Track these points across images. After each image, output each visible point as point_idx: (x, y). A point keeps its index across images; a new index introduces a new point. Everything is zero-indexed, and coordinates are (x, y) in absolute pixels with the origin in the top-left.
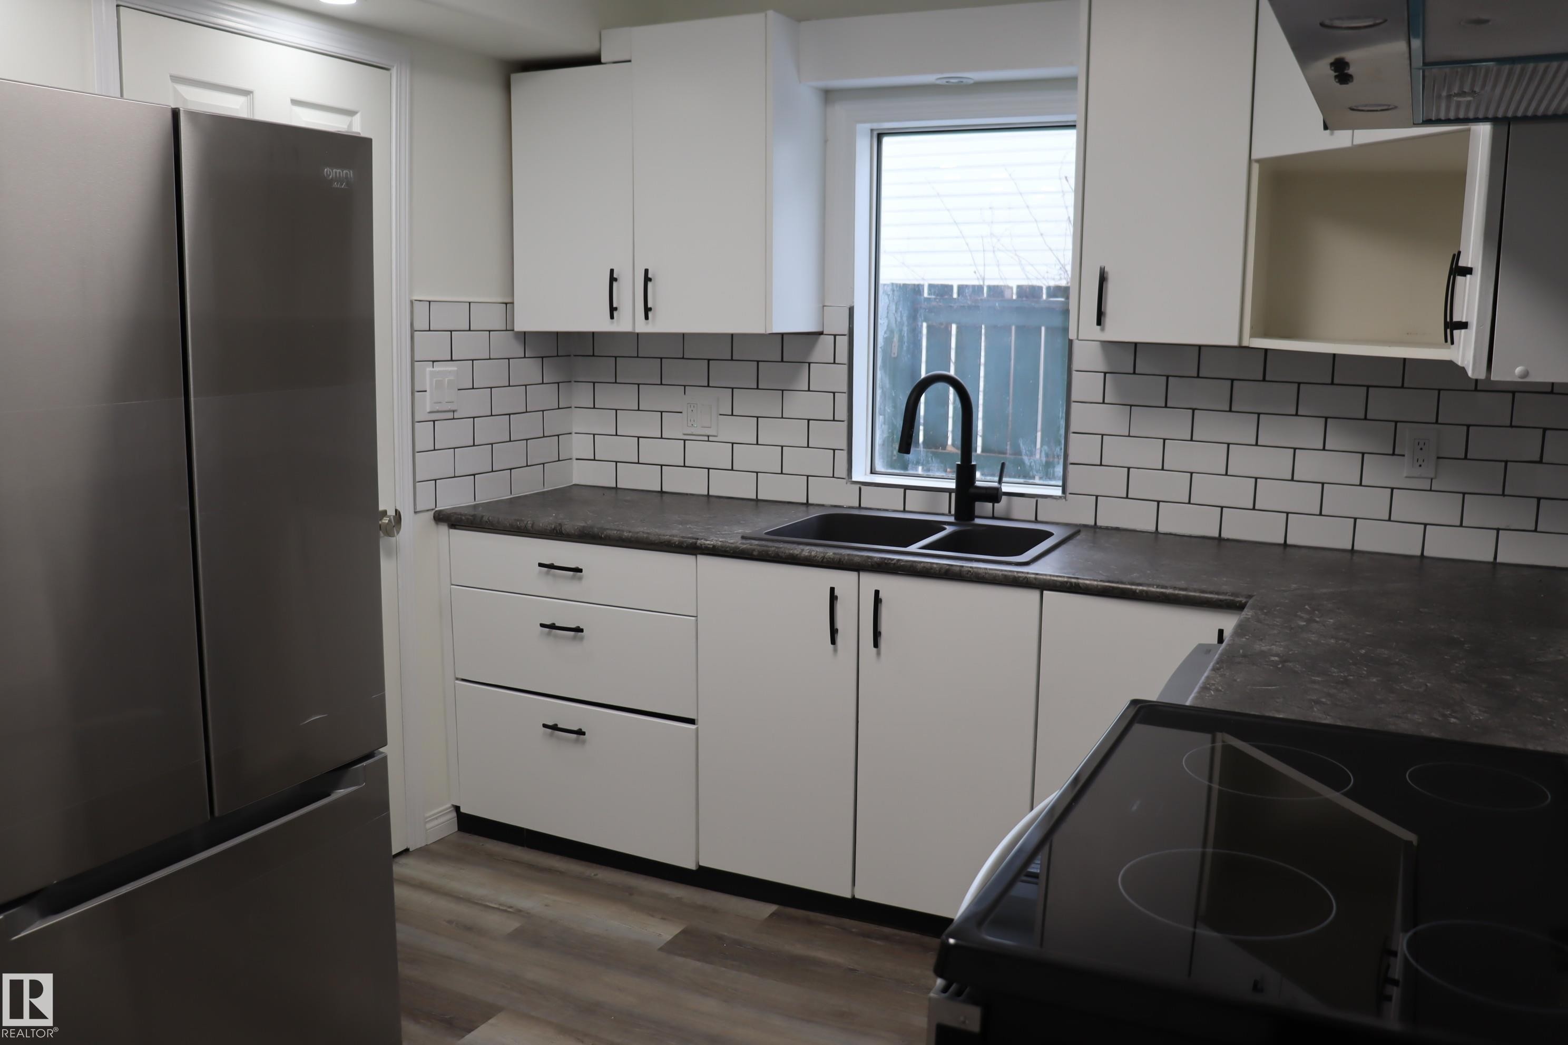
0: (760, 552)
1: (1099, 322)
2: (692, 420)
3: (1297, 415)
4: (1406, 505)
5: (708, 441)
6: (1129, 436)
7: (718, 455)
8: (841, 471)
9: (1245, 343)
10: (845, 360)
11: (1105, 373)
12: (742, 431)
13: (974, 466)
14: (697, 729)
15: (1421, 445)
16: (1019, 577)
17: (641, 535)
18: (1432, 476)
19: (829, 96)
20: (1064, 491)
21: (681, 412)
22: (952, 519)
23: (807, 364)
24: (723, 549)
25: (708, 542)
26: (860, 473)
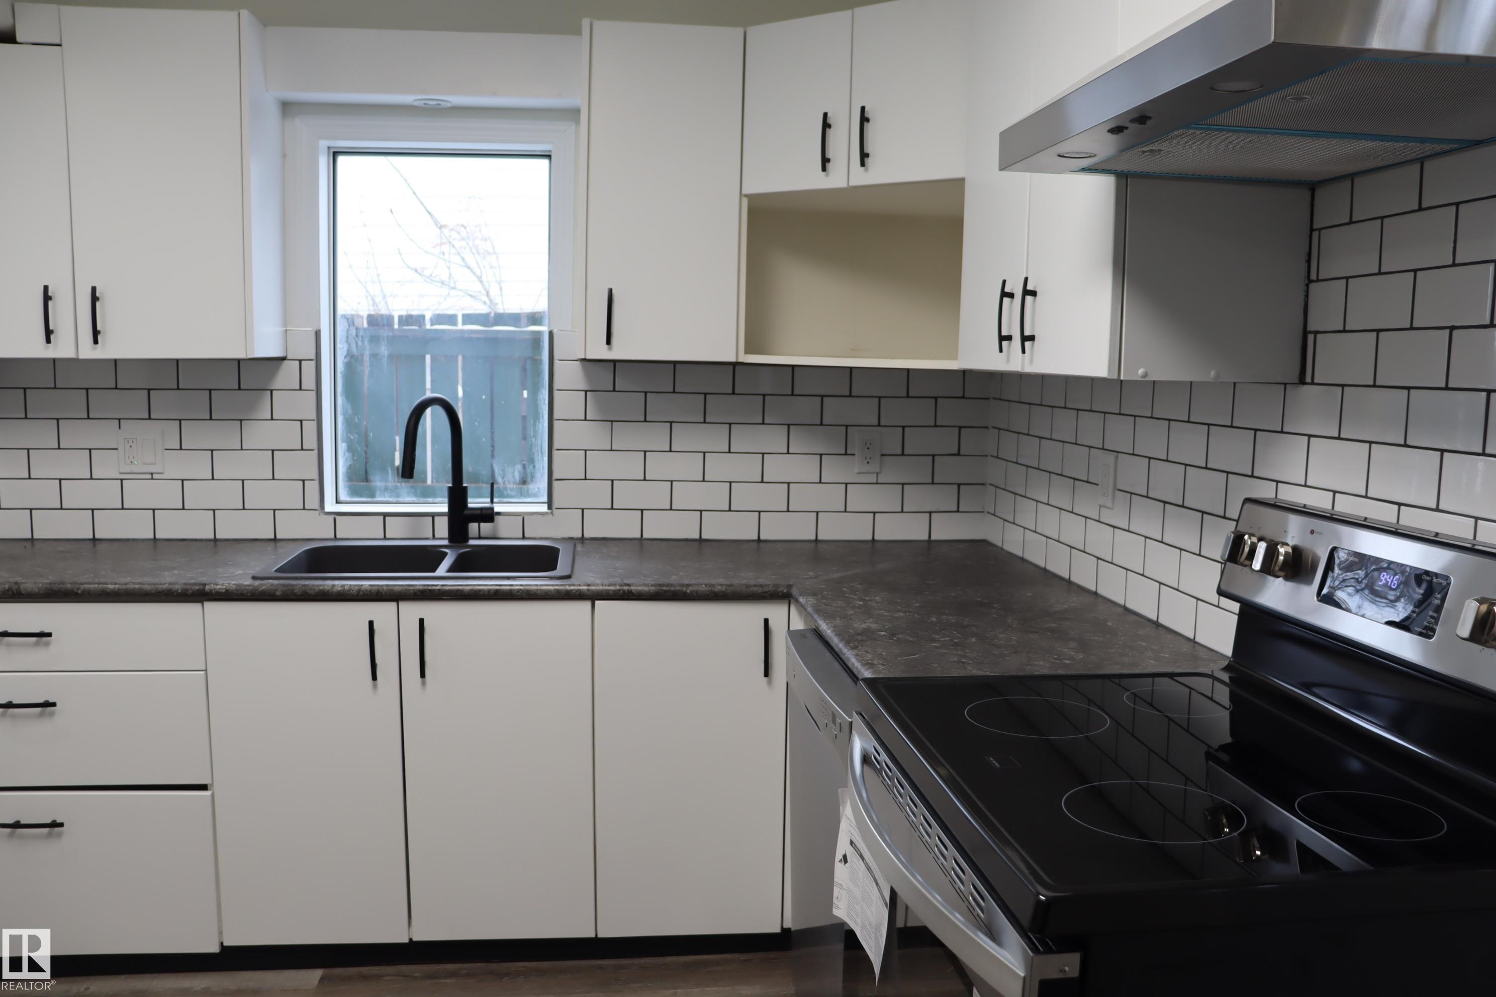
0: (283, 592)
1: (609, 342)
2: (131, 457)
3: (763, 423)
4: (860, 498)
5: (152, 479)
6: (611, 450)
7: (168, 494)
8: (312, 501)
9: (740, 360)
10: (313, 386)
11: (586, 392)
12: (198, 466)
13: (466, 488)
14: (213, 796)
15: (868, 445)
16: (572, 590)
17: (131, 586)
18: (878, 471)
19: (287, 108)
20: (550, 507)
21: (116, 449)
22: (446, 542)
23: (269, 392)
24: (239, 592)
25: (218, 587)
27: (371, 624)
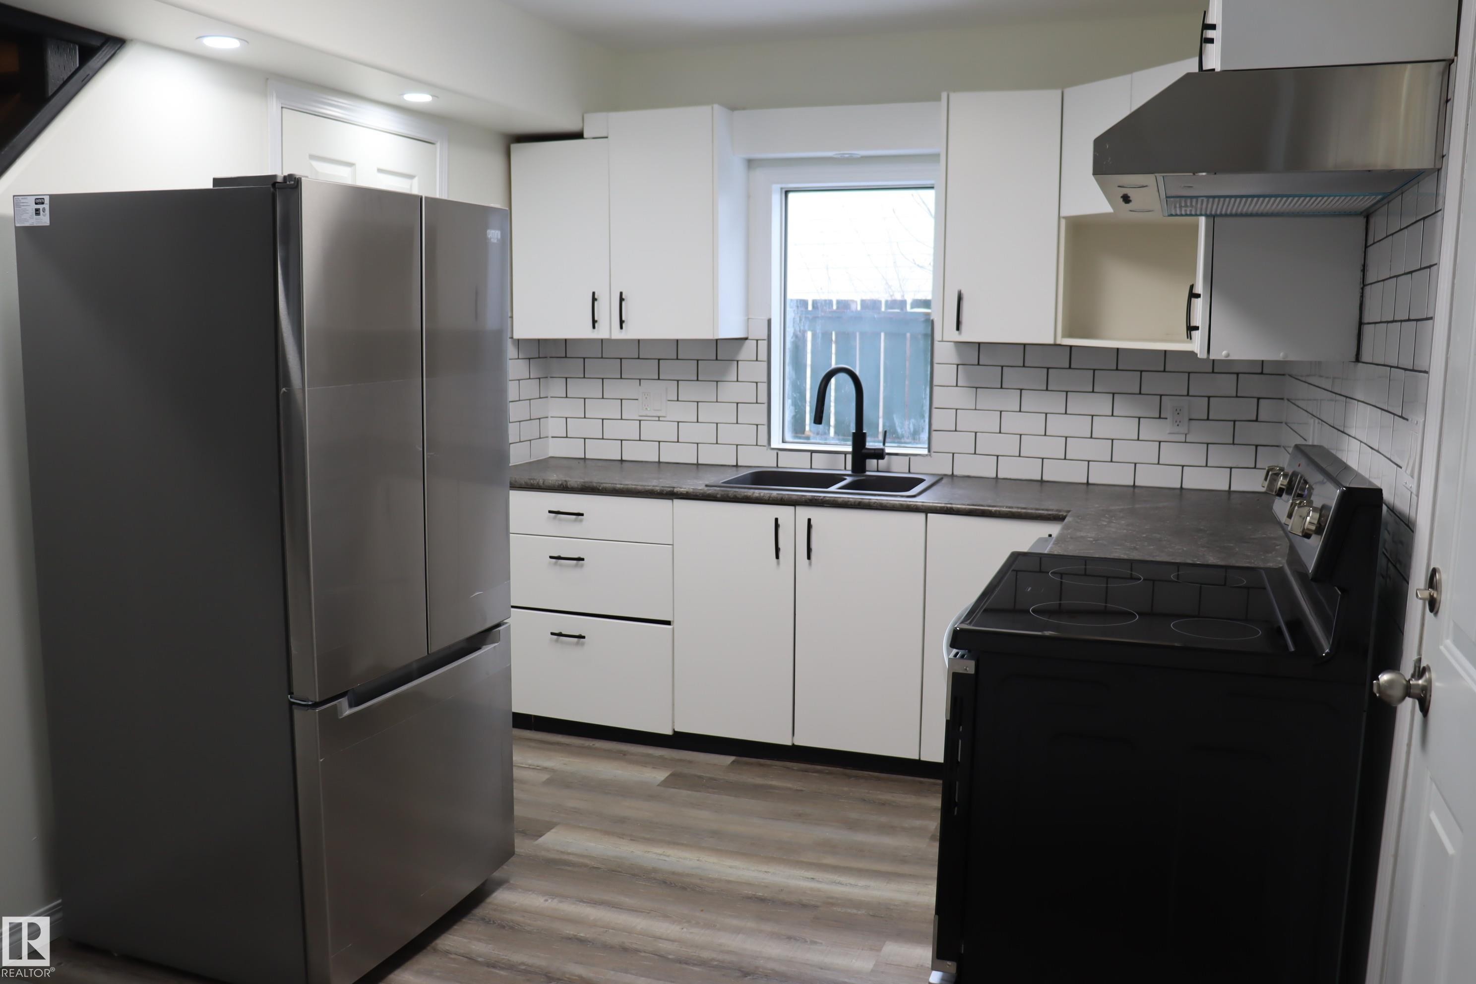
0: (722, 495)
1: (958, 328)
2: (646, 405)
3: (1093, 392)
4: (1171, 454)
5: (659, 420)
6: (976, 409)
7: (666, 431)
8: (763, 440)
9: (1058, 342)
10: (765, 358)
11: (958, 365)
12: (686, 412)
13: (865, 433)
14: (673, 629)
15: (1178, 411)
16: (911, 505)
17: (630, 486)
18: (1186, 432)
19: (751, 163)
20: (929, 451)
21: (637, 399)
22: (850, 473)
23: (736, 362)
24: (695, 494)
25: (682, 489)
26: (776, 443)
27: (776, 520)
